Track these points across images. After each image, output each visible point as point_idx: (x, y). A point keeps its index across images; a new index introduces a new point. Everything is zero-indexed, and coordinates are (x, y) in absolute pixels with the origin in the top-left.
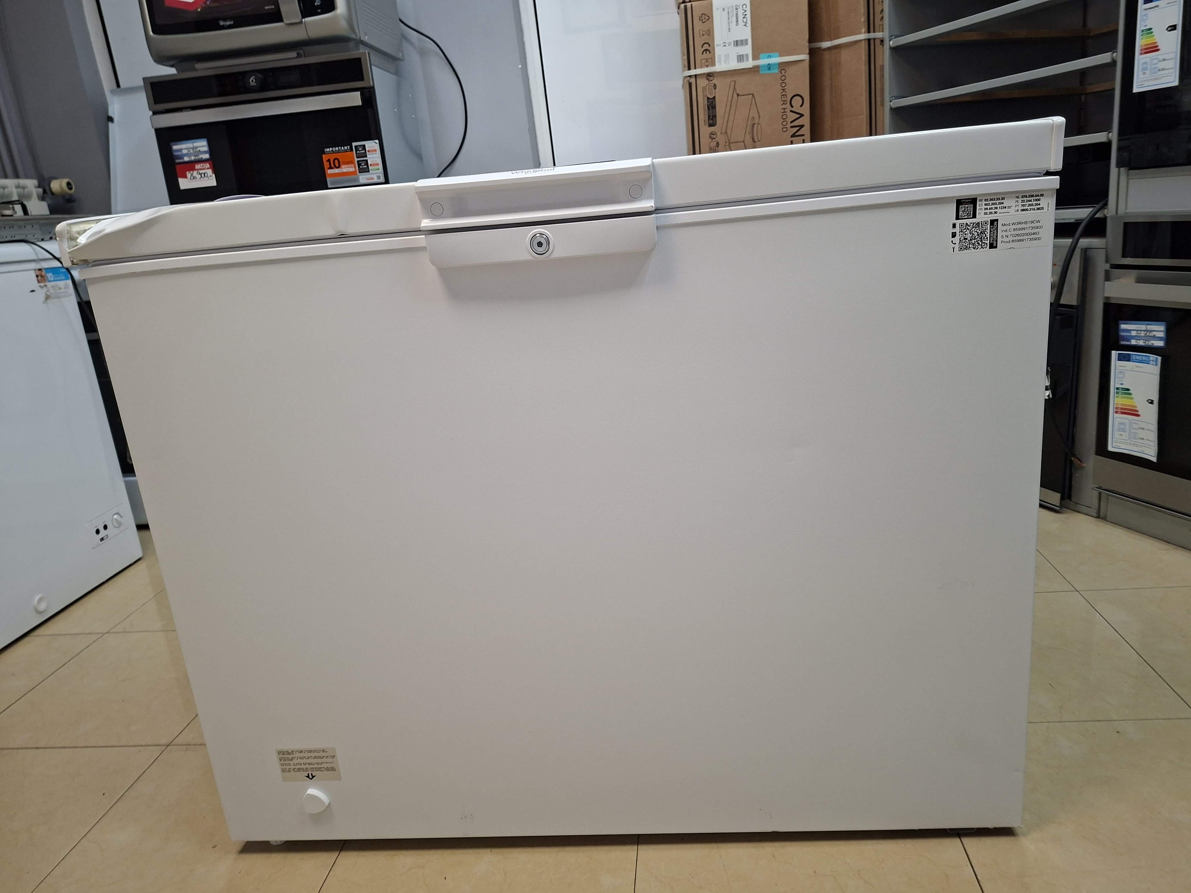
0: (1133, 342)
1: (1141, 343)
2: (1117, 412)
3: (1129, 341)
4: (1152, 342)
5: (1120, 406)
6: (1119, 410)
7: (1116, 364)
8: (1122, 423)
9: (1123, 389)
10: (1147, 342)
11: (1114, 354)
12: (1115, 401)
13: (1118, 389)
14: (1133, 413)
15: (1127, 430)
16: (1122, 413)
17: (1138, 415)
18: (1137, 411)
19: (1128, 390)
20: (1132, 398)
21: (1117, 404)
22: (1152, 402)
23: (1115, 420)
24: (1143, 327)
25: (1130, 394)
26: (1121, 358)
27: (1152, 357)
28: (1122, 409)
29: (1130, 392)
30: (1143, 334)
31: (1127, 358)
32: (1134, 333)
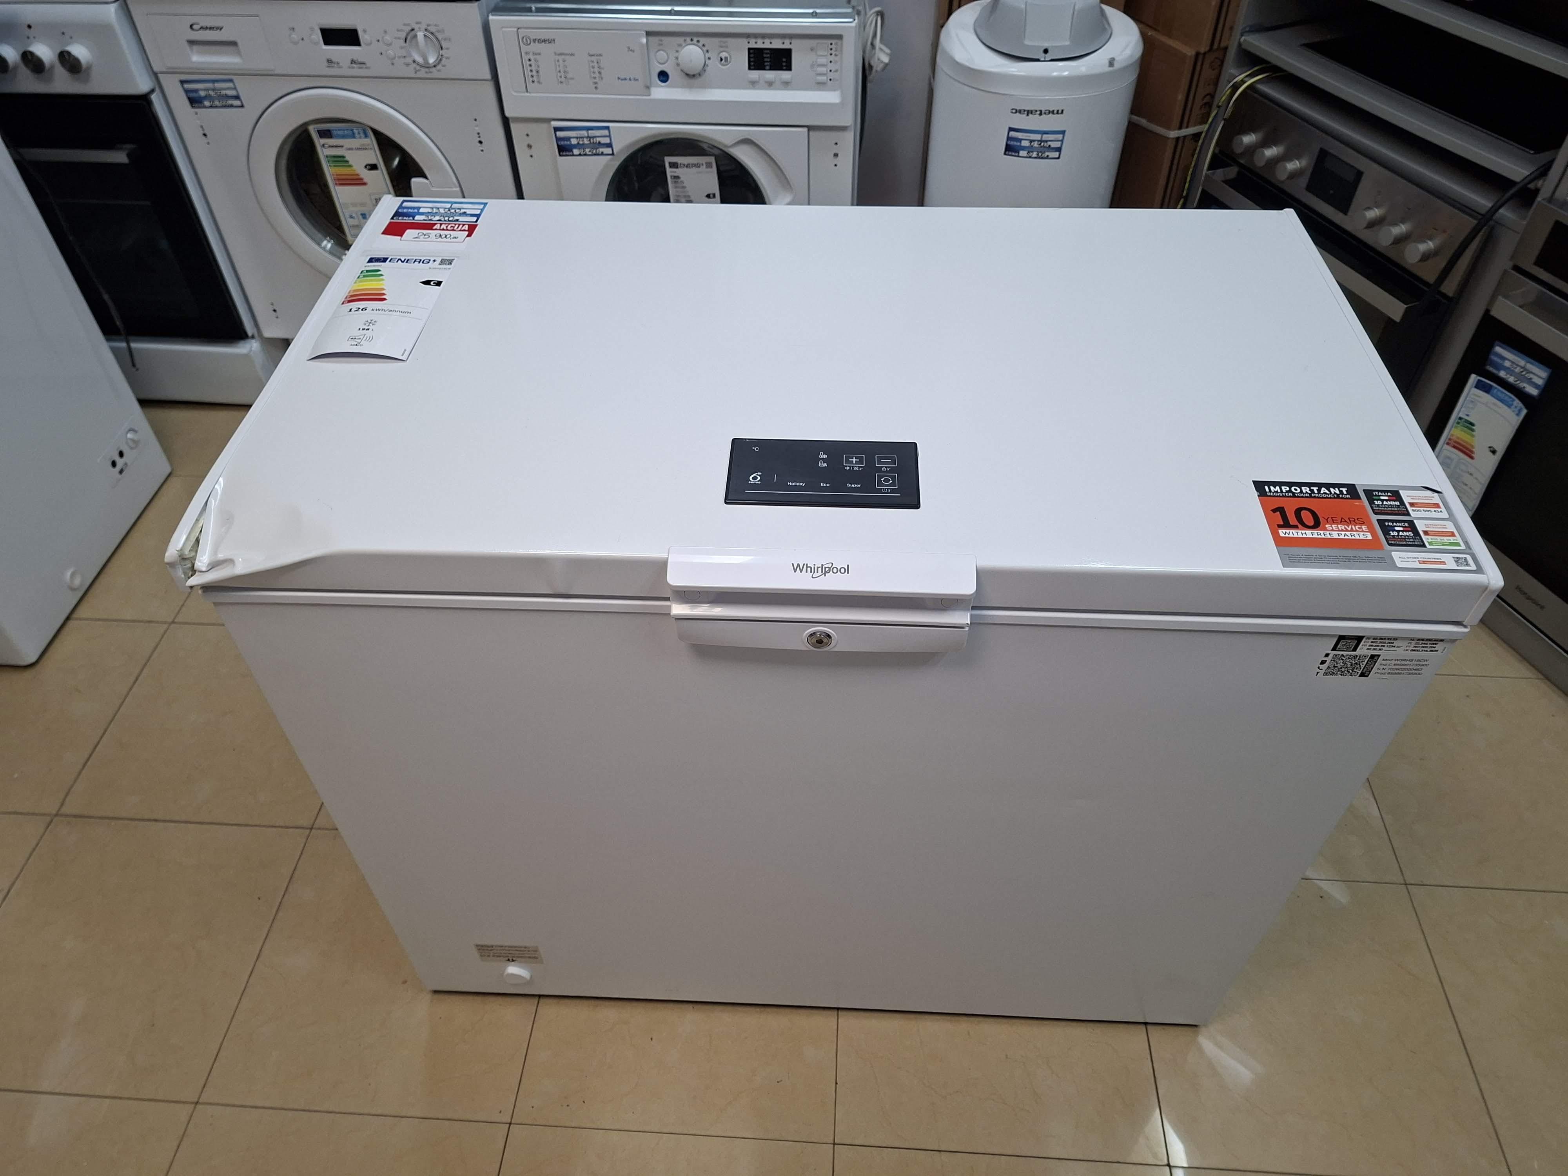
0: (1502, 374)
1: (1511, 379)
2: (1448, 444)
3: (1499, 370)
4: (1525, 385)
5: (1454, 438)
6: (1452, 443)
7: (1470, 390)
8: (1449, 458)
9: (1467, 421)
10: (1518, 382)
11: (1473, 378)
12: (1452, 430)
13: (1460, 418)
14: (1468, 452)
15: (1452, 467)
16: (1454, 447)
17: (1472, 458)
18: (1472, 452)
19: (1472, 424)
20: (1473, 436)
21: (1452, 435)
22: (1494, 452)
24: (1522, 363)
25: (1473, 430)
26: (1479, 386)
27: (1517, 403)
28: (1455, 442)
29: (1474, 428)
30: (1518, 370)
31: (1487, 389)
32: (1507, 364)
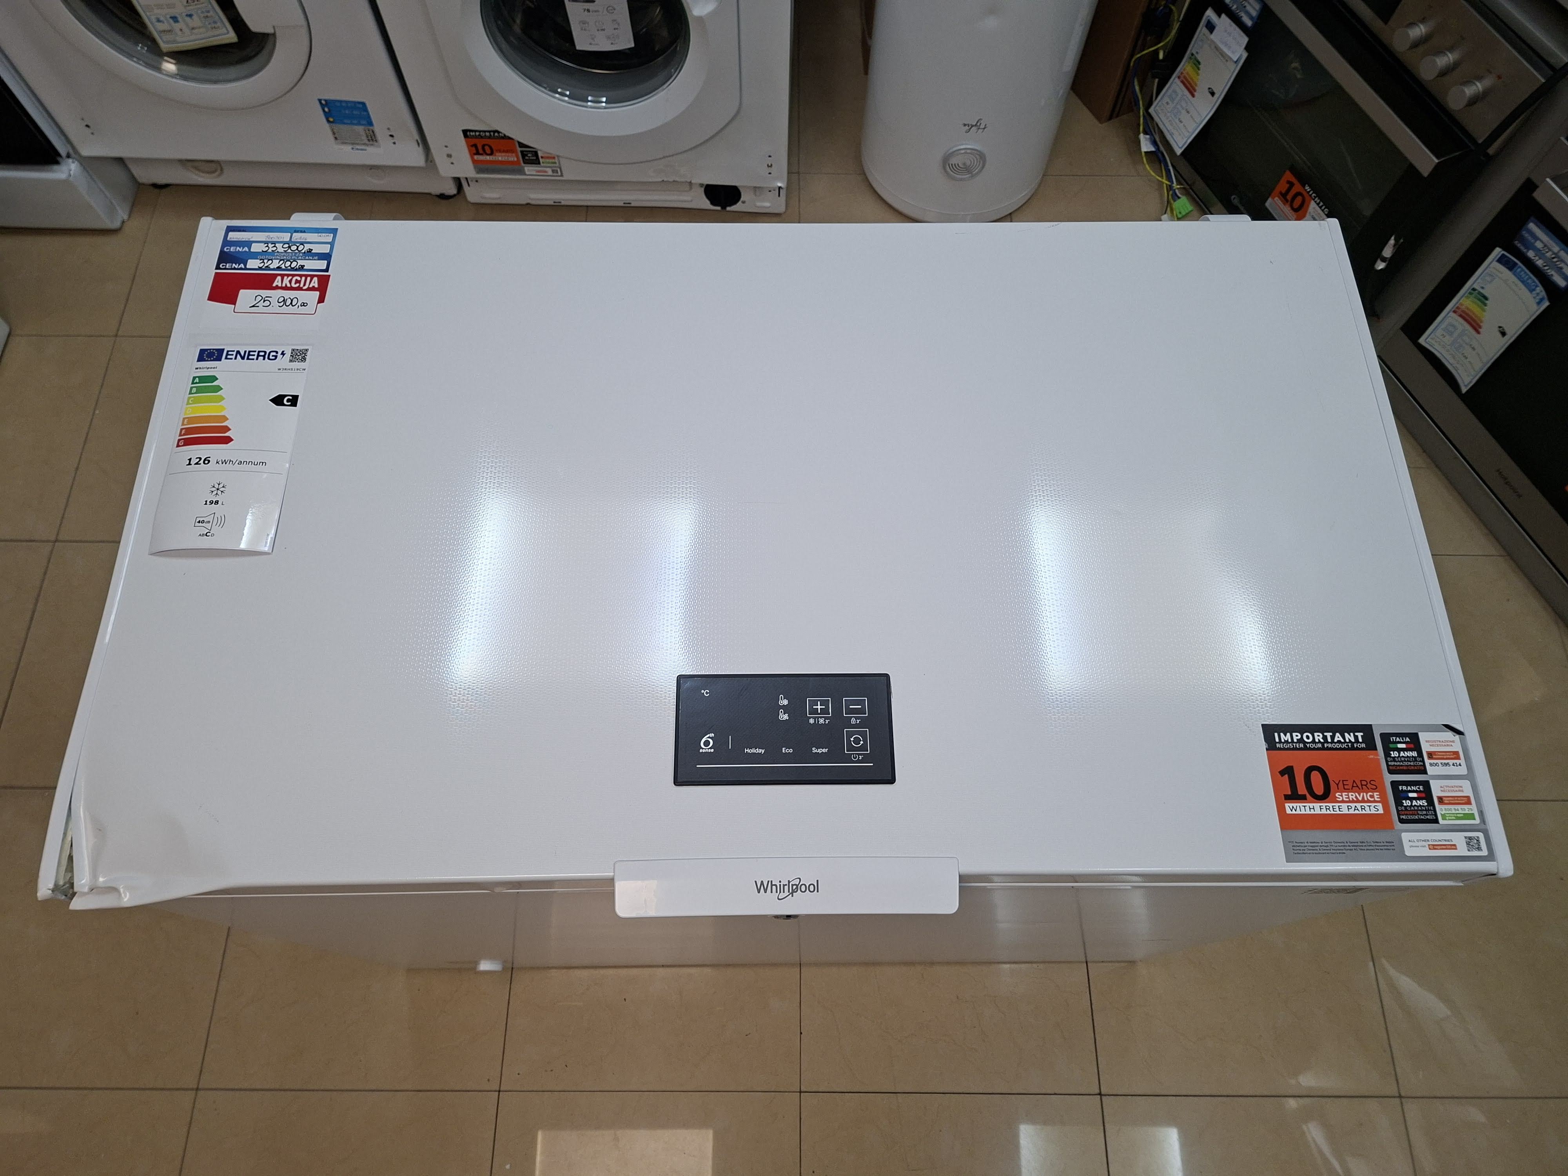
0: (1531, 254)
1: (1540, 263)
2: (1455, 312)
3: (1528, 249)
4: (1553, 273)
5: (1463, 307)
6: (1459, 311)
7: (1491, 265)
8: (1453, 326)
9: (1480, 293)
10: (1547, 268)
11: (1498, 252)
12: (1462, 299)
13: (1474, 289)
14: (1476, 327)
15: (1456, 335)
16: (1461, 316)
17: (1478, 333)
18: (1480, 327)
19: (1486, 299)
20: (1484, 311)
21: (1462, 305)
22: (1503, 334)
23: (1447, 318)
24: (1556, 249)
25: (1485, 305)
26: (1501, 260)
27: (1540, 289)
28: (1463, 311)
29: (1487, 302)
30: (1549, 255)
31: (1511, 267)
32: (1539, 245)
